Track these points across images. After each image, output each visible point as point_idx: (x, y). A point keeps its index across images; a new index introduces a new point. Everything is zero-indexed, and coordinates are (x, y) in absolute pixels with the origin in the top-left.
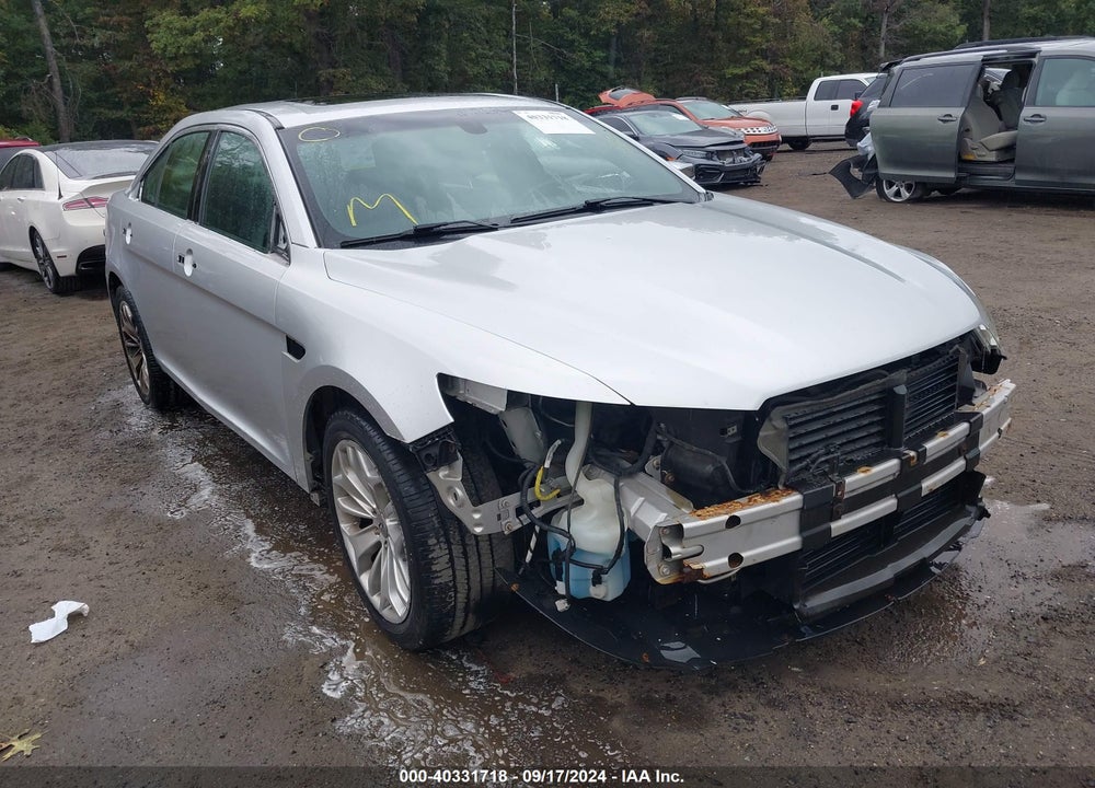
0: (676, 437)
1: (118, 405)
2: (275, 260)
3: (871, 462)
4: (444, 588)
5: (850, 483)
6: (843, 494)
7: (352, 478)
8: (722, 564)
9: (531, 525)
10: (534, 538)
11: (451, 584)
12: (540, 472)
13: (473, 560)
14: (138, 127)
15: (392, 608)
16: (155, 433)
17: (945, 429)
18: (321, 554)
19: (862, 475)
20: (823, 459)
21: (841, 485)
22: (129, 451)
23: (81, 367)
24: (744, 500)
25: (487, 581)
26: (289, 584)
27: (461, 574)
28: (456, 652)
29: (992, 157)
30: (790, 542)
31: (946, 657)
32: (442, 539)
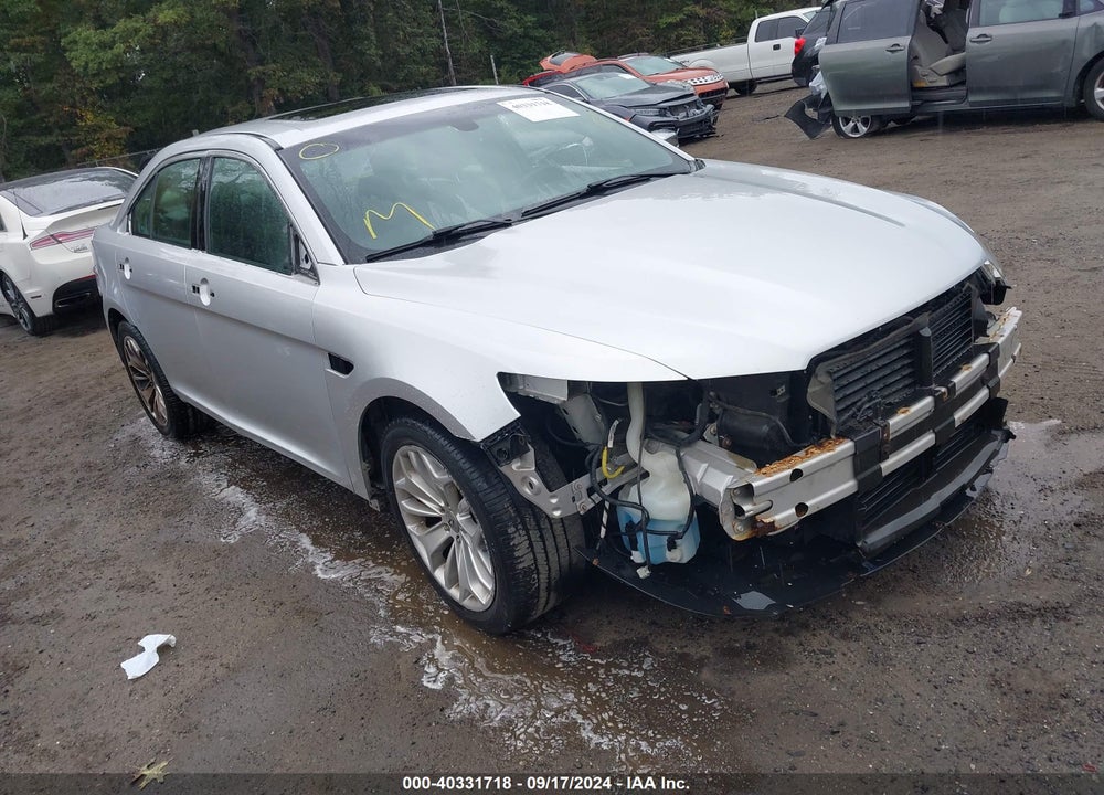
0: (728, 404)
1: (135, 440)
2: (303, 281)
3: (908, 402)
4: (528, 572)
5: (893, 425)
6: (888, 436)
7: (416, 480)
8: (790, 516)
9: (602, 503)
10: (605, 514)
11: (533, 567)
12: (605, 453)
13: (550, 543)
14: (71, 150)
15: (474, 598)
16: (183, 462)
17: (968, 363)
18: (384, 557)
19: (903, 416)
20: (867, 406)
21: (886, 428)
22: (163, 483)
23: (86, 407)
24: (801, 453)
25: (565, 561)
26: (360, 589)
27: (541, 557)
28: (539, 630)
29: (943, 82)
30: (847, 486)
31: (994, 573)
32: (520, 526)
